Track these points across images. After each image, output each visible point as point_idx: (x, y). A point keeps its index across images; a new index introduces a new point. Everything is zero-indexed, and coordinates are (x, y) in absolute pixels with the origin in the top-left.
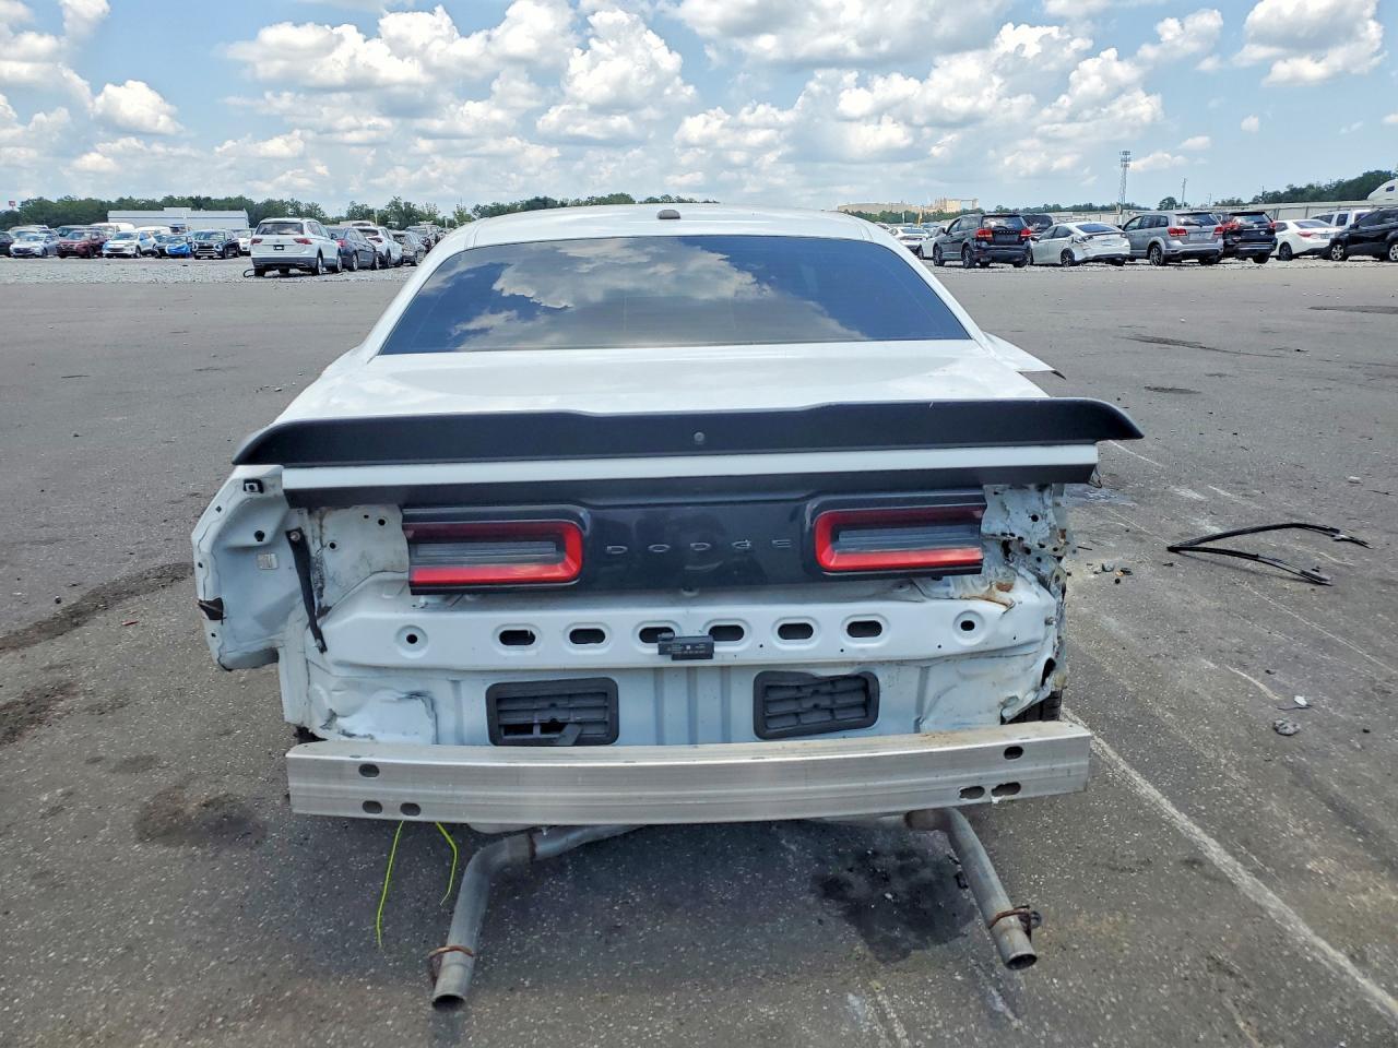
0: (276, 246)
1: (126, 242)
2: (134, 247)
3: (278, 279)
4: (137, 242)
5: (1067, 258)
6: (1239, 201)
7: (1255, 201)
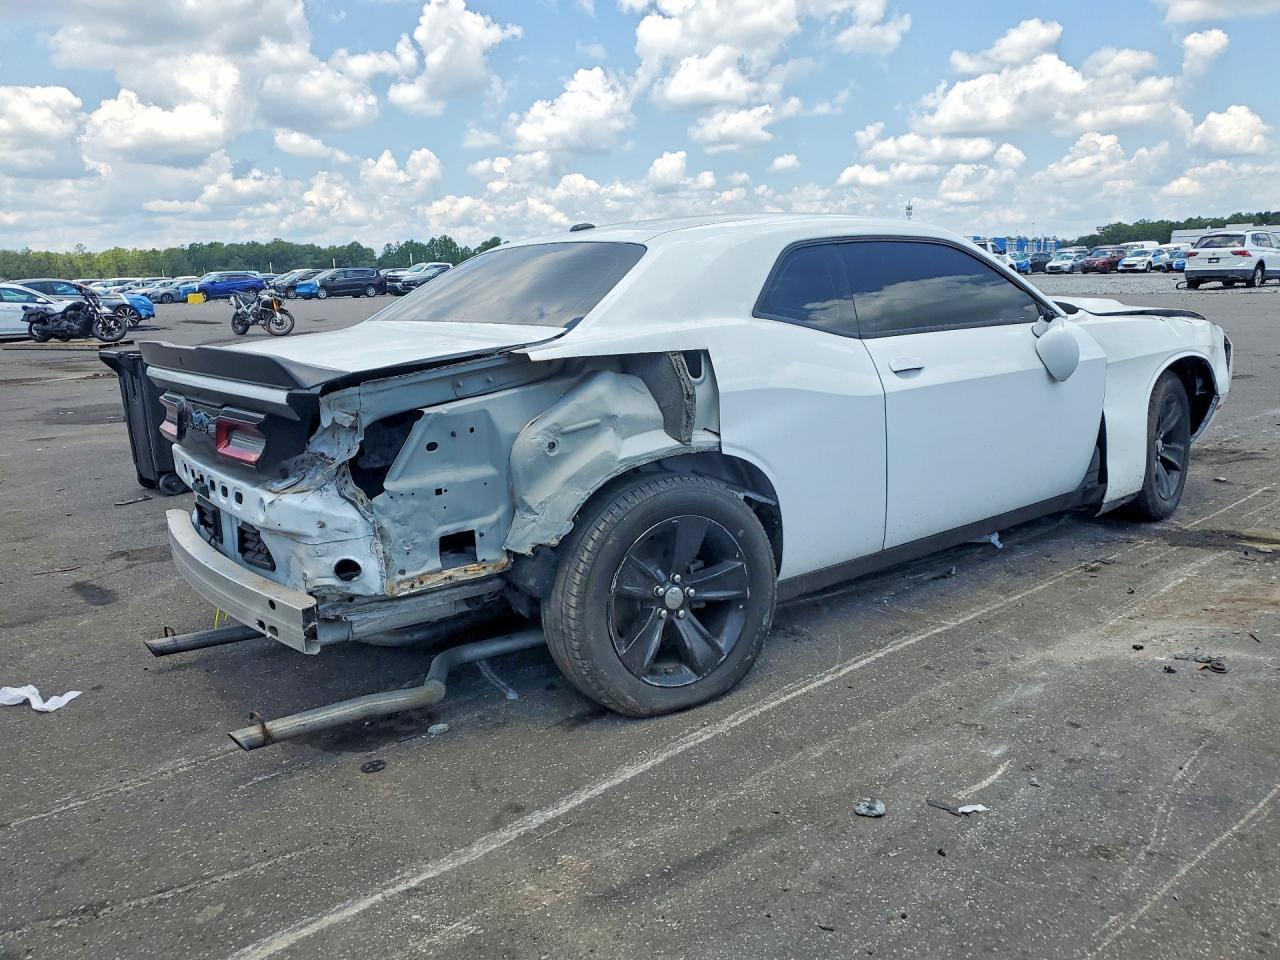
0: (1210, 259)
1: (1139, 258)
2: (1145, 263)
3: (1220, 291)
4: (1149, 258)
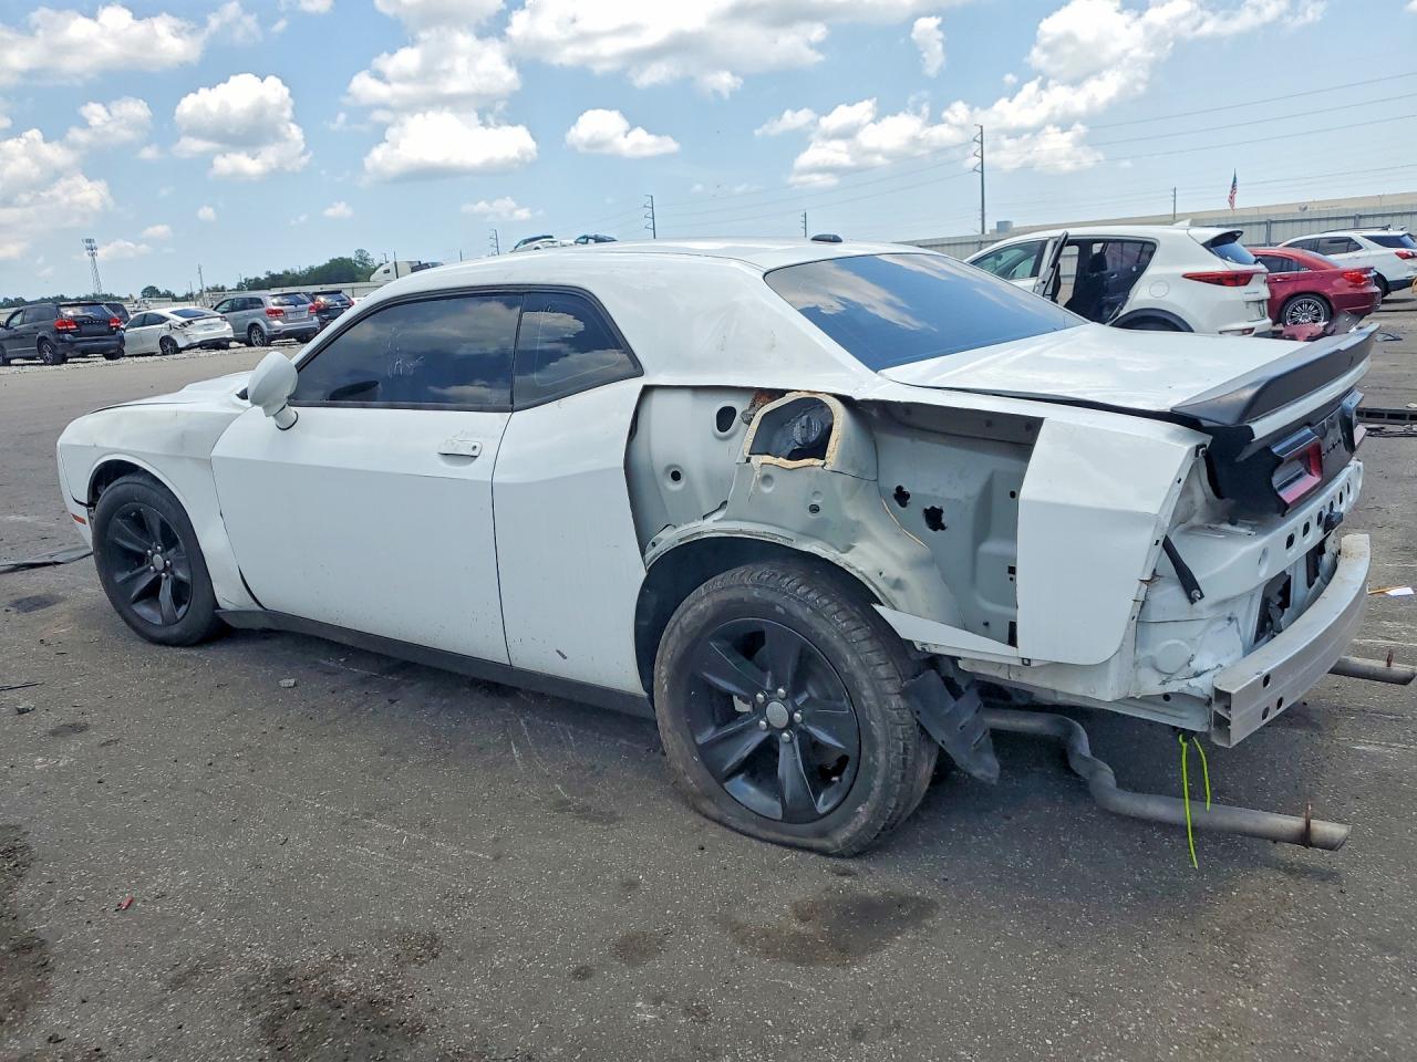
5: (168, 346)
6: (223, 287)
7: (240, 288)
